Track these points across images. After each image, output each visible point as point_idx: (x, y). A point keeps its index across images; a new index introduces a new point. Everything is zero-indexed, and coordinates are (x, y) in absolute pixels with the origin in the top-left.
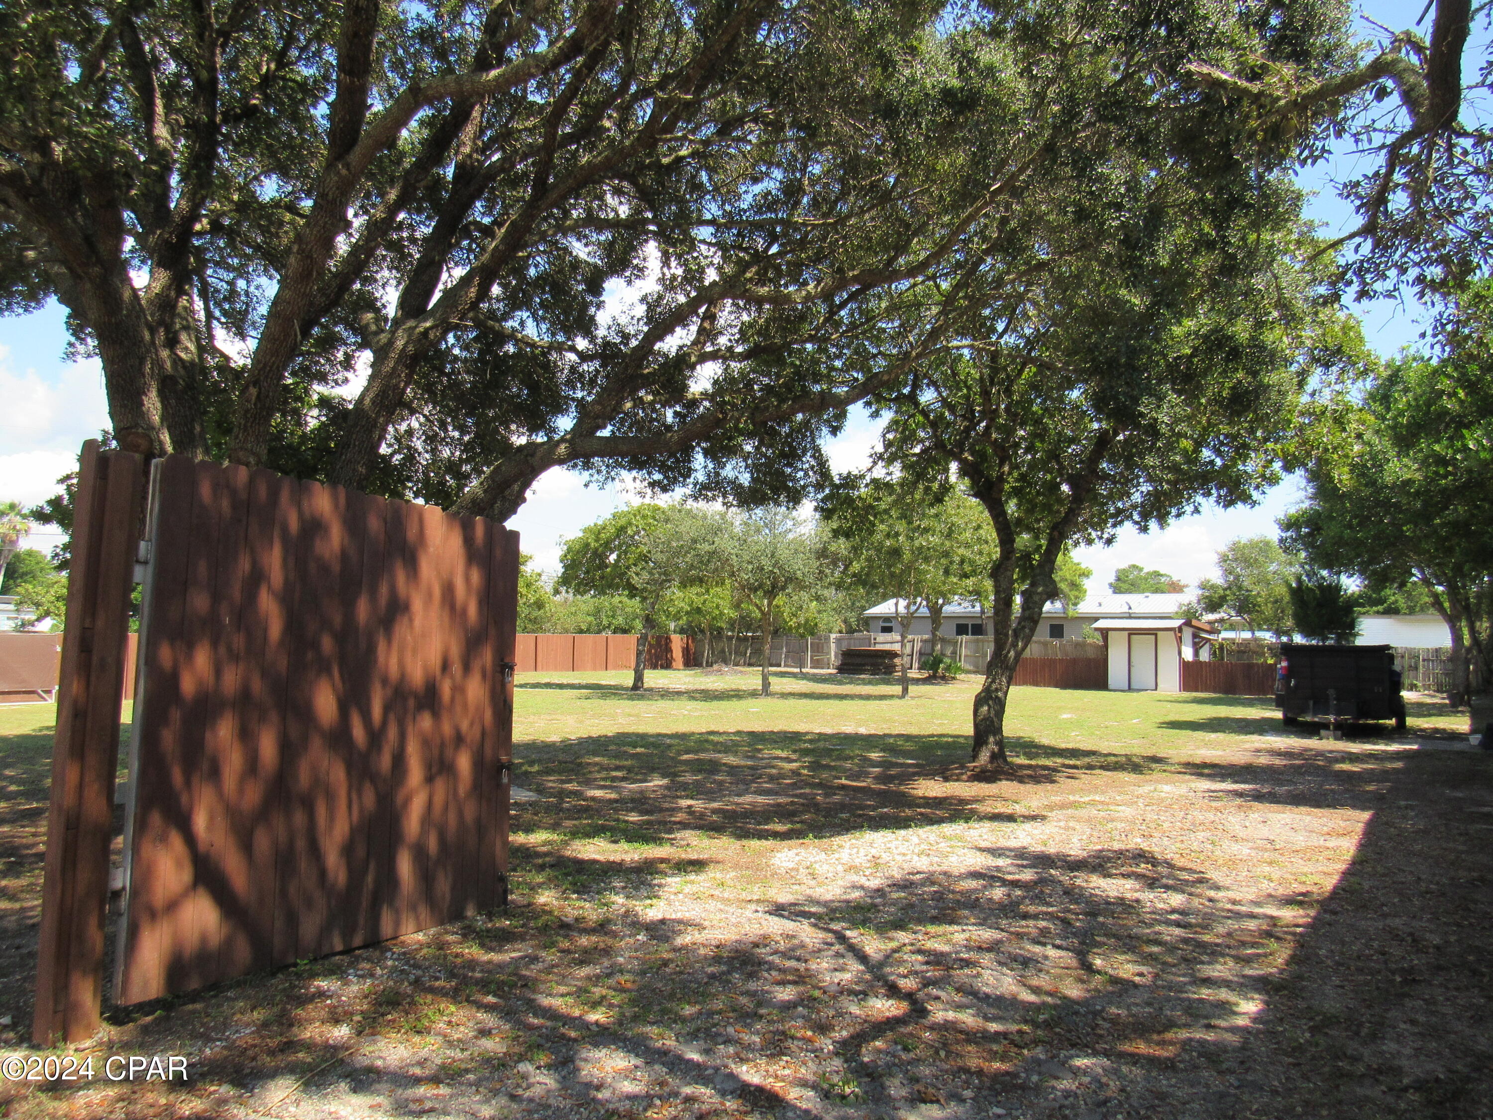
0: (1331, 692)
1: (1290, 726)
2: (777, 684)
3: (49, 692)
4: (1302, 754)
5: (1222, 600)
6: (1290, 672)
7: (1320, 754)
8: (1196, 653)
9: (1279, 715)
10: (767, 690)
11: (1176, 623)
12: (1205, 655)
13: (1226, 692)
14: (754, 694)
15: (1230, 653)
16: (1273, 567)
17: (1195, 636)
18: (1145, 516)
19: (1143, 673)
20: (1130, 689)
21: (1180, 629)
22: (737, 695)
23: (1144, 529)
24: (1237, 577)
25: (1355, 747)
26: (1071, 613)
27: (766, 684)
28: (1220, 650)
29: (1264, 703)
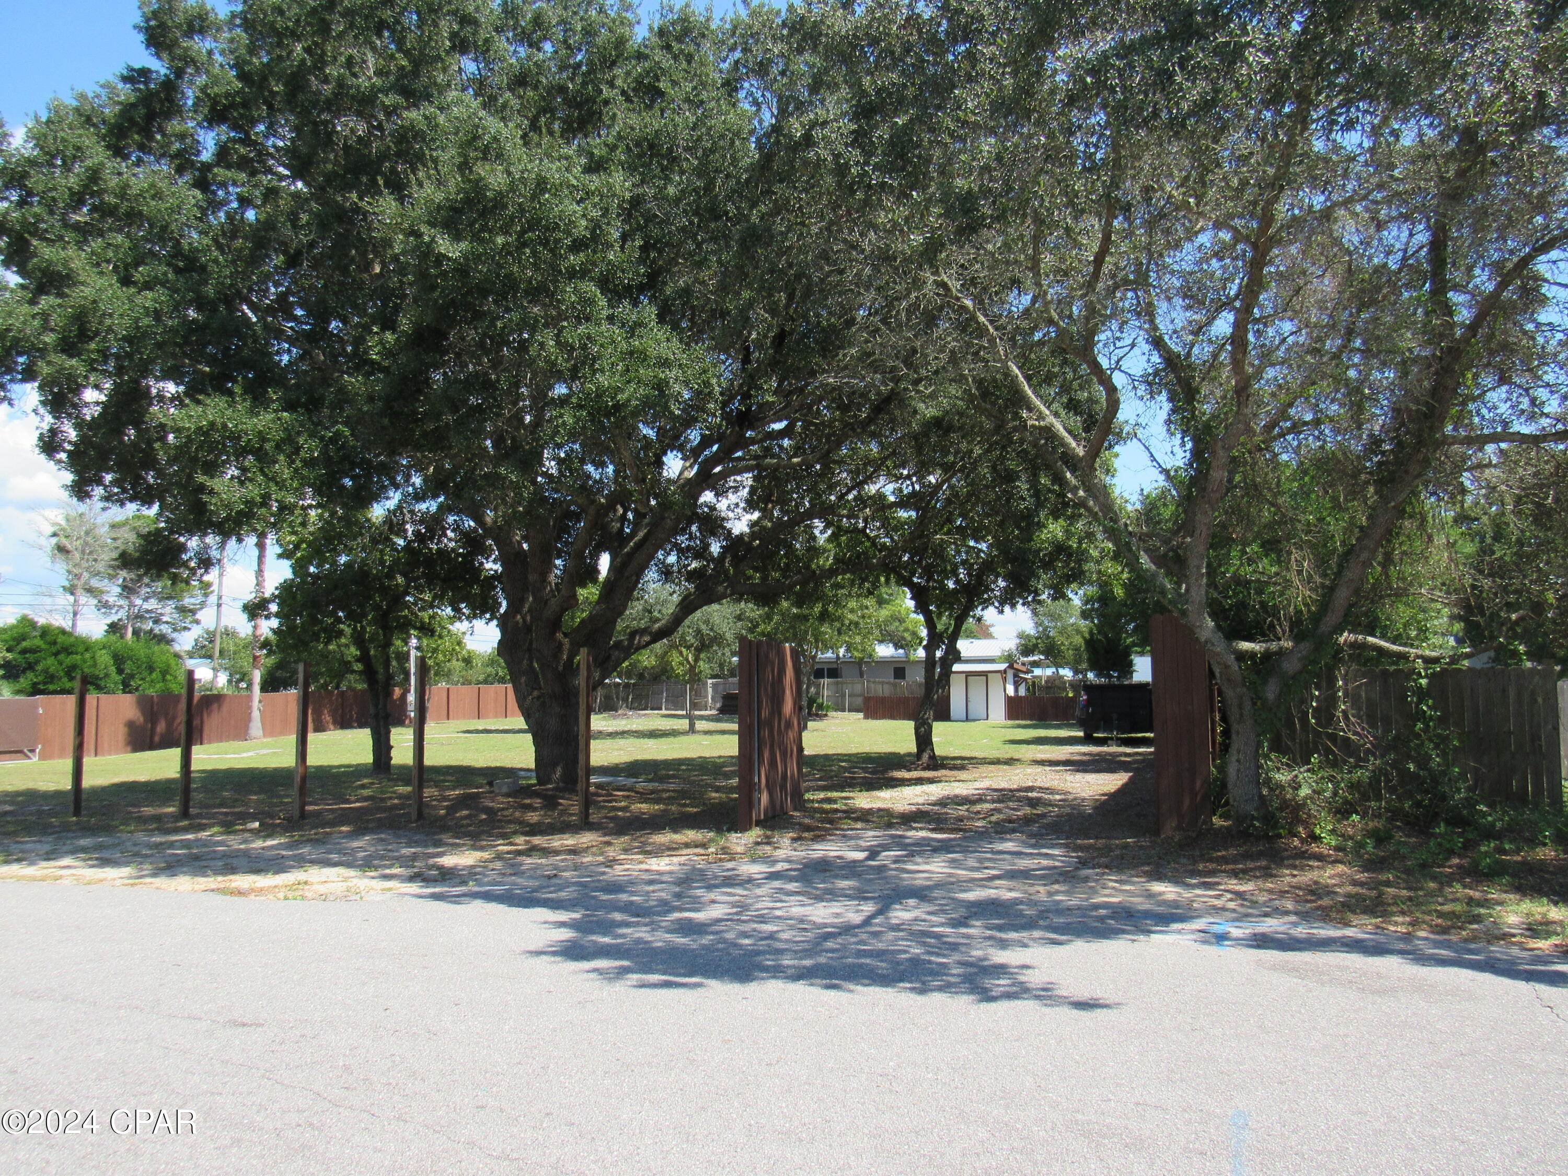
0: (1115, 716)
1: (1089, 739)
2: (700, 725)
3: (33, 751)
4: (1098, 754)
5: (1036, 646)
6: (1089, 703)
7: (1110, 754)
8: (1016, 690)
9: (1081, 734)
10: (692, 730)
11: (1002, 666)
12: (1022, 692)
13: (1040, 719)
14: (685, 733)
15: (1040, 688)
16: (1072, 621)
17: (1015, 676)
18: (1002, 604)
19: (977, 706)
20: (967, 719)
21: (1005, 671)
22: (673, 733)
23: (1001, 612)
24: (1045, 630)
25: (1128, 750)
26: (912, 658)
27: (692, 725)
28: (1033, 686)
29: (1069, 726)
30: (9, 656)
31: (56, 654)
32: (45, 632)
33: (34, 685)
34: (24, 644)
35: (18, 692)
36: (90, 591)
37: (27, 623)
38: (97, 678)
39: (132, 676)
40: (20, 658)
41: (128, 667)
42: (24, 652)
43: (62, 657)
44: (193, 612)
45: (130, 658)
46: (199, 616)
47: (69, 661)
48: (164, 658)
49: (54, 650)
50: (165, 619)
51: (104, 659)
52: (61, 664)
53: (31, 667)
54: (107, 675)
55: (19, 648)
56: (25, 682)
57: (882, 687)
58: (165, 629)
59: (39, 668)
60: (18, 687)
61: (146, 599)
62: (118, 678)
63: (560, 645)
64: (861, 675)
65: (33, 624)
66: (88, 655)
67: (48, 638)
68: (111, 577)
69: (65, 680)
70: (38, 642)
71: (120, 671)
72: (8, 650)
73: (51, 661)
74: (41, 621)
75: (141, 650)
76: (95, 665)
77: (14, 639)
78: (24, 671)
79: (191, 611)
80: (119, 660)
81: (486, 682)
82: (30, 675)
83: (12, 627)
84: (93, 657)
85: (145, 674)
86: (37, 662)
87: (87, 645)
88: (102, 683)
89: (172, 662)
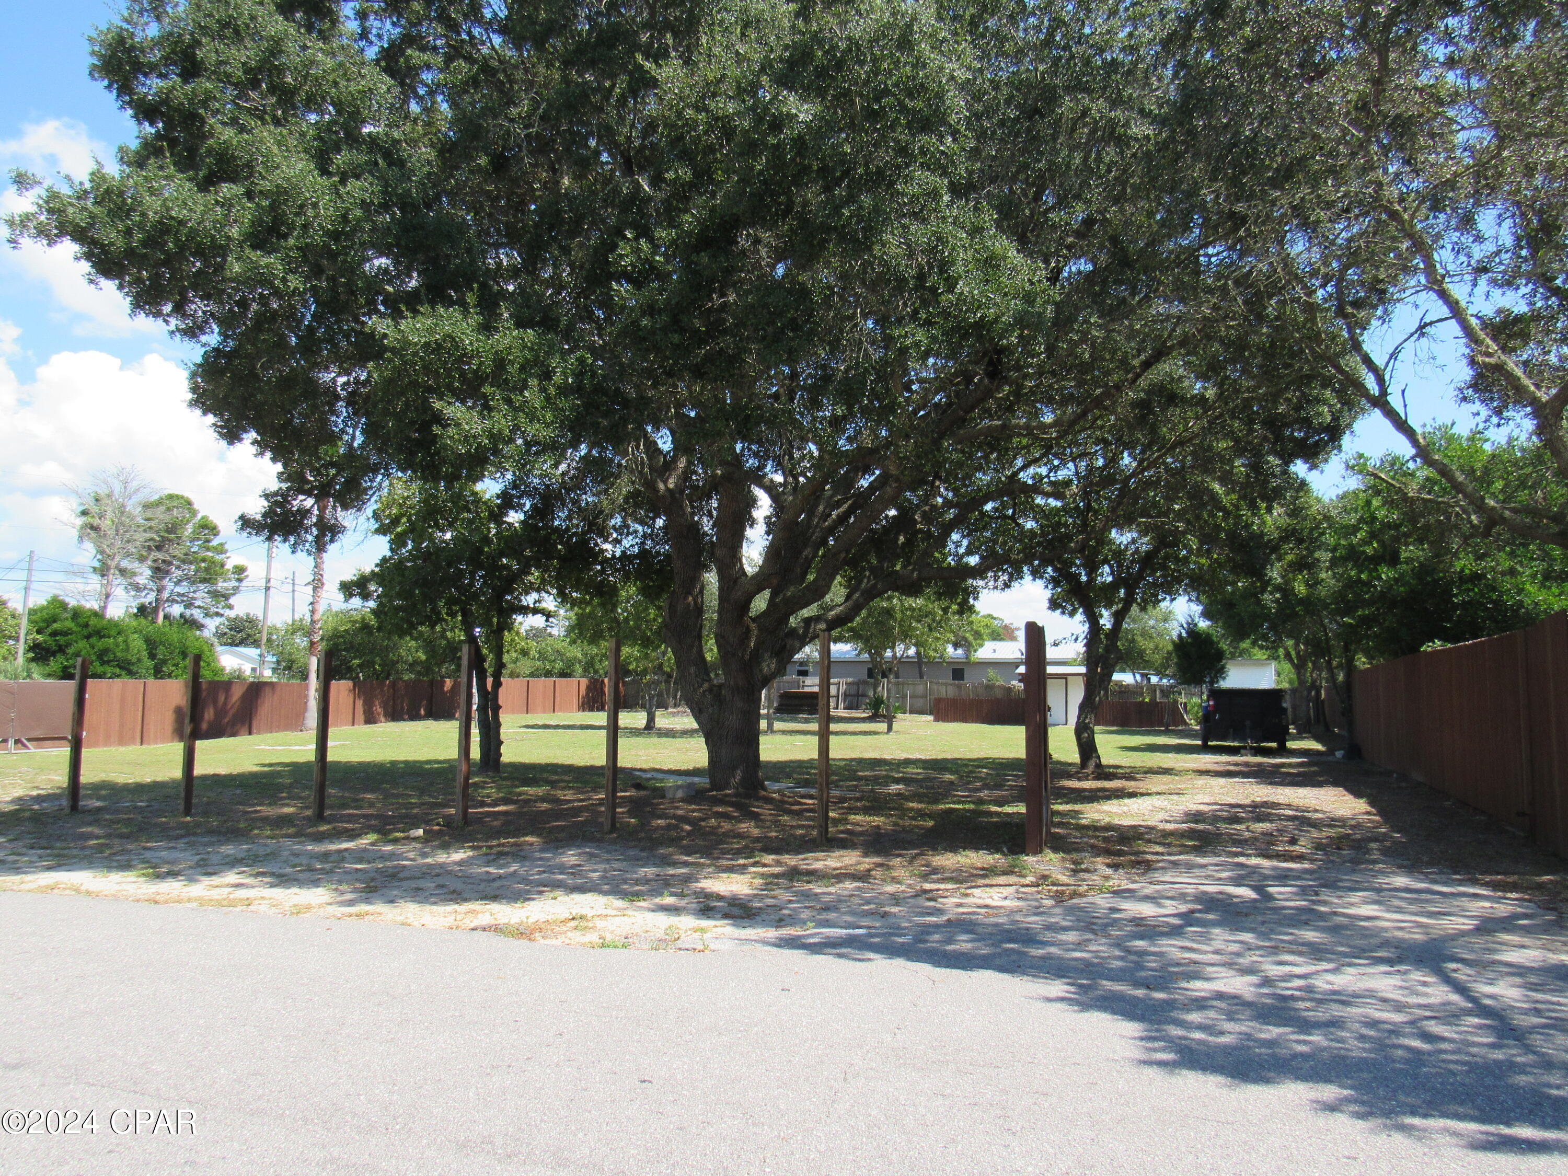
10: (770, 729)
19: (1057, 710)
26: (972, 659)
27: (771, 725)
30: (40, 638)
31: (88, 637)
32: (77, 614)
33: (65, 668)
34: (55, 626)
35: (49, 675)
36: (123, 572)
37: (58, 604)
38: (129, 663)
39: (164, 662)
40: (50, 641)
41: (161, 652)
42: (54, 634)
43: (94, 640)
44: (226, 597)
45: (161, 643)
46: (232, 601)
47: (101, 644)
48: (197, 644)
49: (85, 632)
50: (197, 603)
51: (137, 643)
52: (93, 647)
53: (61, 649)
54: (139, 660)
55: (49, 630)
56: (55, 664)
57: (946, 689)
58: (197, 614)
59: (71, 651)
60: (47, 670)
61: (177, 583)
62: (150, 663)
63: (748, 630)
64: (921, 677)
65: (64, 606)
66: (120, 639)
67: (81, 621)
68: (142, 559)
69: (97, 664)
70: (70, 624)
71: (152, 656)
72: (39, 632)
73: (82, 644)
74: (72, 603)
75: (174, 635)
76: (127, 649)
77: (45, 621)
78: (54, 654)
79: (223, 596)
80: (152, 645)
81: (532, 675)
82: (60, 658)
83: (42, 609)
84: (125, 641)
85: (178, 659)
86: (68, 645)
87: (117, 628)
88: (134, 669)
89: (205, 648)
